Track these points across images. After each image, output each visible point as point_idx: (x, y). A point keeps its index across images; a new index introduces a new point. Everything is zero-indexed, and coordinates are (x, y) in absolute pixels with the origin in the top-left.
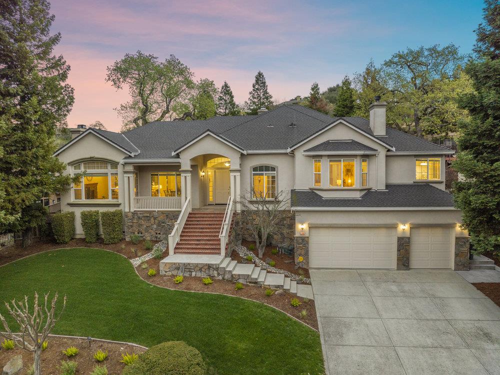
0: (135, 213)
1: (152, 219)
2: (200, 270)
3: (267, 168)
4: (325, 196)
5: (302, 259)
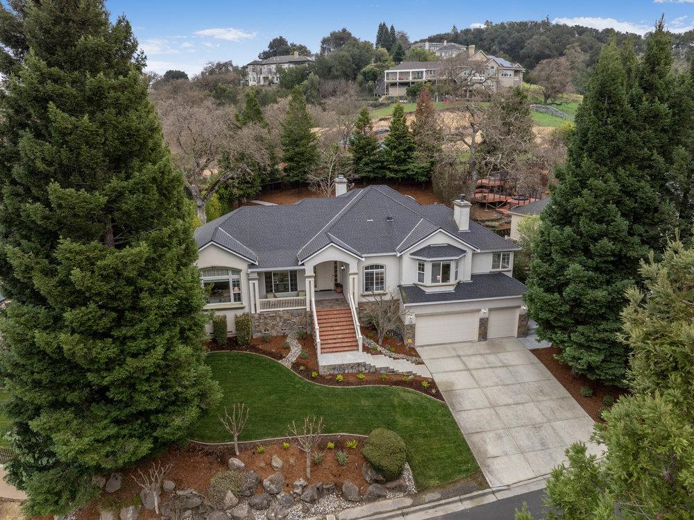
0: (260, 314)
1: (278, 318)
2: (352, 368)
3: (377, 267)
4: (428, 291)
5: (410, 341)
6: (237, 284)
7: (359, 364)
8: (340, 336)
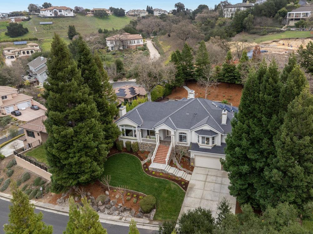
1: (148, 145)
3: (184, 133)
4: (201, 147)
5: (192, 164)
6: (135, 131)
7: (162, 170)
8: (163, 157)
